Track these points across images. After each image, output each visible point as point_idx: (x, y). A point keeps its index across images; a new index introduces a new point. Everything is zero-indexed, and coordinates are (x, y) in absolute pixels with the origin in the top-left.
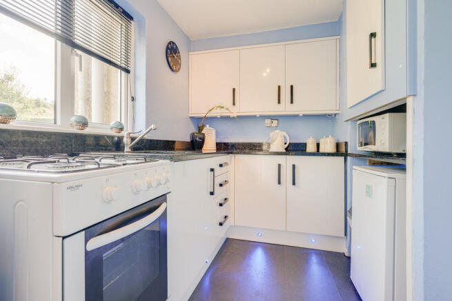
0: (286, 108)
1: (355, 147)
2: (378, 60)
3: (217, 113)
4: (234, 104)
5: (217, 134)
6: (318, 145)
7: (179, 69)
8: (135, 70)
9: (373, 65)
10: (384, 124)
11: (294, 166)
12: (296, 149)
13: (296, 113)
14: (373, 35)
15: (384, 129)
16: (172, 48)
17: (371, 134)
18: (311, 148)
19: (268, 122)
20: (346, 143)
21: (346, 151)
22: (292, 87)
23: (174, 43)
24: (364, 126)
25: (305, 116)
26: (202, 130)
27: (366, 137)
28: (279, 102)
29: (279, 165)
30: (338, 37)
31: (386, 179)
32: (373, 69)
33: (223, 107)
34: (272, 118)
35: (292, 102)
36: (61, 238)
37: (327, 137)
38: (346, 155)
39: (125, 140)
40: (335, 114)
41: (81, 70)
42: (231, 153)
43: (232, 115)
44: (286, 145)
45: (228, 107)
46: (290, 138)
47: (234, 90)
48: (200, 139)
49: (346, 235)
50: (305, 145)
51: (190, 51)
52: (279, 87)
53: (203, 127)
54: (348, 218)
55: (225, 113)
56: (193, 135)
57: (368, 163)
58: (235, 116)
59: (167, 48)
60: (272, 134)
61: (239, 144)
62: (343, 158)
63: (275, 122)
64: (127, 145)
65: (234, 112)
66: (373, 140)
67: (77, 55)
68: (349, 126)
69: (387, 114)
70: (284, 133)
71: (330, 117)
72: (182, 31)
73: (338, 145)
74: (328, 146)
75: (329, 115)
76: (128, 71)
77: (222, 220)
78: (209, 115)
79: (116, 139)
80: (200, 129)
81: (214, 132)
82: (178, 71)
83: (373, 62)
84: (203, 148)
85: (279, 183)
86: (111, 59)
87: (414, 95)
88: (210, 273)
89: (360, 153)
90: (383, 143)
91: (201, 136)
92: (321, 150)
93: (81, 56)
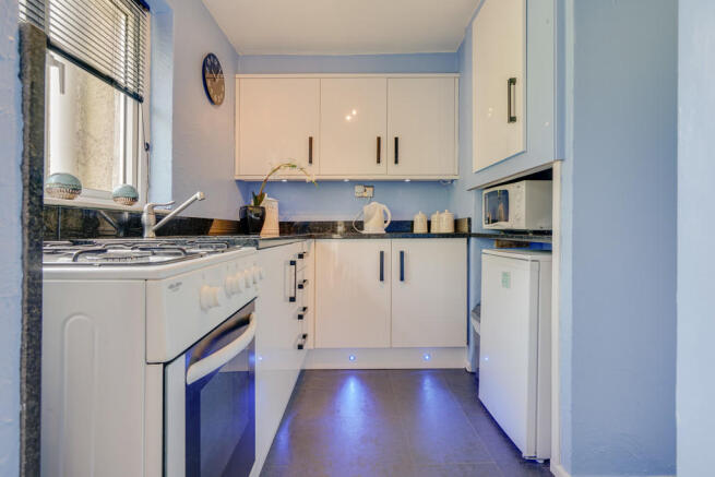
0: (387, 170)
1: (481, 225)
2: (519, 112)
3: (284, 175)
4: (311, 162)
5: (281, 208)
6: (429, 223)
7: (222, 100)
8: (151, 96)
9: (512, 119)
10: (519, 194)
11: (402, 254)
12: (399, 229)
13: (402, 177)
14: (512, 81)
15: (519, 201)
16: (213, 64)
17: (501, 207)
18: (419, 228)
19: (359, 189)
20: (469, 220)
21: (470, 230)
22: (396, 139)
23: (215, 57)
24: (492, 198)
25: (413, 182)
26: (261, 202)
27: (494, 211)
28: (379, 162)
29: (382, 253)
30: (458, 75)
31: (529, 263)
32: (511, 124)
33: (294, 166)
34: (366, 184)
35: (396, 162)
36: (162, 366)
37: (442, 211)
38: (468, 236)
39: (145, 217)
40: (452, 181)
41: (63, 91)
42: (310, 237)
43: (308, 179)
44: (387, 225)
45: (303, 166)
46: (392, 215)
47: (311, 139)
48: (257, 215)
49: (468, 343)
50: (411, 224)
51: (236, 72)
52: (379, 139)
53: (262, 196)
54: (472, 319)
55: (296, 175)
56: (245, 211)
57: (495, 245)
58: (314, 178)
59: (205, 65)
60: (366, 208)
61: (314, 223)
62: (465, 239)
63: (370, 190)
64: (149, 225)
65: (312, 174)
66: (503, 215)
67: (56, 63)
68: (472, 197)
69: (524, 182)
70: (384, 207)
71: (443, 185)
72: (226, 39)
73: (457, 223)
74: (443, 224)
75: (444, 181)
76: (138, 99)
77: (300, 341)
78: (271, 178)
79: (126, 216)
80: (258, 200)
81: (275, 204)
82: (220, 103)
83: (512, 115)
84: (263, 231)
85: (382, 279)
86: (113, 76)
87: (562, 160)
88: (287, 424)
89: (487, 232)
90: (519, 218)
91: (259, 211)
92: (433, 231)
93: (63, 66)
